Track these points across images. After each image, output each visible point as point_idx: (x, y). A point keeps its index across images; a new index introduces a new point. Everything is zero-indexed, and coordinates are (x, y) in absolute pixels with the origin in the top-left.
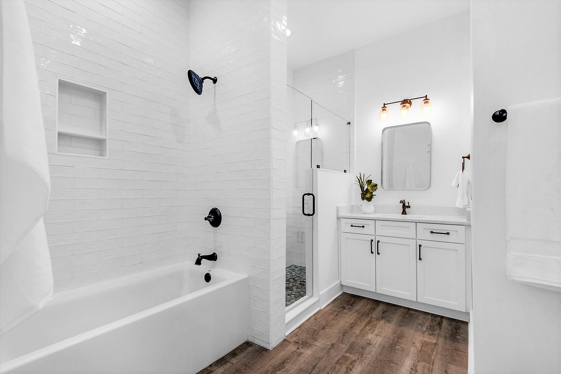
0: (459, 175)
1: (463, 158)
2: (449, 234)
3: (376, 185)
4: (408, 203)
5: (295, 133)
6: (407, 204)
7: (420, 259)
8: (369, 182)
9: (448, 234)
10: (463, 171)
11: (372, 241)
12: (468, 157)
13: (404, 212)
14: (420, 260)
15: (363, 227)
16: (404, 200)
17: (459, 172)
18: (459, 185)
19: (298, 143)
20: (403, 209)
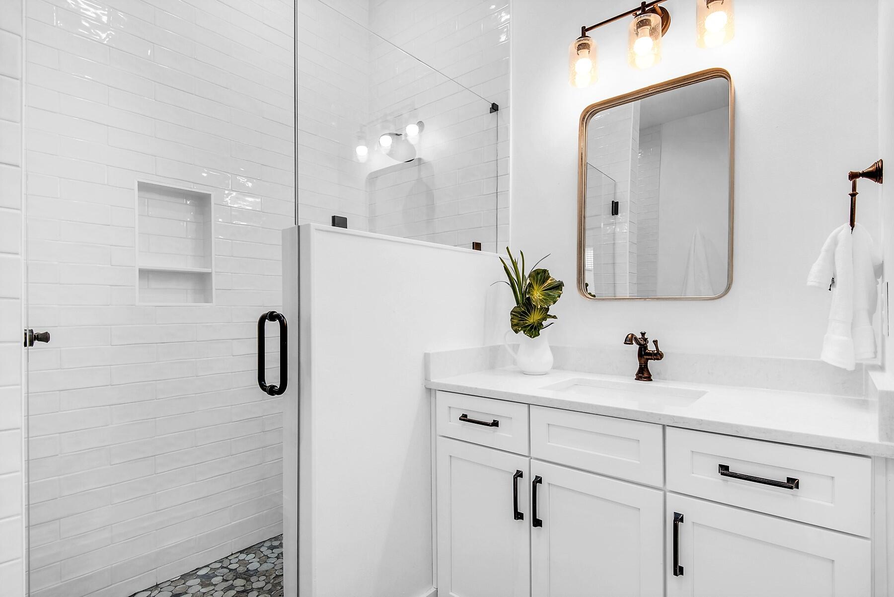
0: (835, 242)
1: (853, 176)
2: (797, 487)
3: (559, 286)
4: (655, 342)
5: (362, 151)
6: (651, 347)
7: (678, 570)
8: (541, 276)
9: (792, 483)
10: (852, 224)
11: (519, 474)
12: (876, 174)
13: (643, 374)
14: (675, 574)
15: (495, 424)
16: (643, 334)
17: (839, 229)
18: (837, 281)
19: (374, 177)
20: (640, 360)
